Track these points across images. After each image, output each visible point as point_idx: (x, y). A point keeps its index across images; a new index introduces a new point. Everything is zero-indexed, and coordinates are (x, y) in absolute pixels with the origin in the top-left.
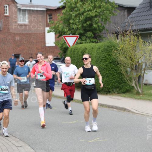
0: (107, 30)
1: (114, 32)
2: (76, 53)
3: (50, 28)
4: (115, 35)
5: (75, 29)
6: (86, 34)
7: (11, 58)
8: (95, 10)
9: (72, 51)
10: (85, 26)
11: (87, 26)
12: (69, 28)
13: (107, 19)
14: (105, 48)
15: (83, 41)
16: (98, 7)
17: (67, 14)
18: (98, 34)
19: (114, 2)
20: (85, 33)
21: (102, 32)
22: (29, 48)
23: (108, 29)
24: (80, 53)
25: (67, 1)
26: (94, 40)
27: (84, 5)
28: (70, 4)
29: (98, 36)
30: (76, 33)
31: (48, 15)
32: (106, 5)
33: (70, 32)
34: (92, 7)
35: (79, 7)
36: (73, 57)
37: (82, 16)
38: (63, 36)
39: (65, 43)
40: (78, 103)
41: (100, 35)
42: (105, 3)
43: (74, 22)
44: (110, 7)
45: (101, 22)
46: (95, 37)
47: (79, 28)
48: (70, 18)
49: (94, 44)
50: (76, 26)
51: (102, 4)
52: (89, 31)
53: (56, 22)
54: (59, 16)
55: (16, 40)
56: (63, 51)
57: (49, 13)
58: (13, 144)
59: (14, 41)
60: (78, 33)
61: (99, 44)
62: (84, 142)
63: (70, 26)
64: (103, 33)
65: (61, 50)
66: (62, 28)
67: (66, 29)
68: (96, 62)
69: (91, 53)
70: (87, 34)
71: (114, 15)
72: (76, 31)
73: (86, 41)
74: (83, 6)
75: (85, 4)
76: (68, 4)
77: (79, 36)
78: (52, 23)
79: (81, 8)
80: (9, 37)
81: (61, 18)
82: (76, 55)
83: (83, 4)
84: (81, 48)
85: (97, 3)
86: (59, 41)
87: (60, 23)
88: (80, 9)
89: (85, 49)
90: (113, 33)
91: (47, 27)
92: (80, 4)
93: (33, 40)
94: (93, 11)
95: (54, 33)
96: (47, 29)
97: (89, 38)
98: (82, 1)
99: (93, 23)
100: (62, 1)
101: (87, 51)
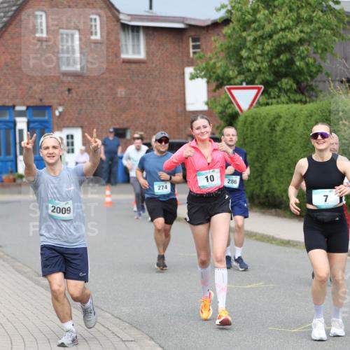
0: (328, 75)
1: (344, 79)
2: (256, 126)
3: (195, 70)
4: (347, 84)
5: (253, 72)
6: (279, 83)
7: (107, 138)
8: (298, 29)
9: (248, 122)
10: (275, 64)
11: (281, 65)
12: (238, 69)
13: (326, 47)
14: (324, 114)
15: (272, 98)
17: (234, 36)
18: (307, 83)
19: (343, 9)
20: (277, 81)
21: (316, 79)
22: (148, 114)
23: (329, 72)
24: (265, 126)
25: (233, 7)
26: (298, 97)
27: (274, 15)
28: (240, 13)
29: (308, 88)
30: (257, 82)
31: (190, 40)
32: (325, 17)
33: (242, 77)
34: (292, 20)
35: (263, 21)
36: (249, 135)
37: (270, 41)
38: (226, 87)
39: (231, 102)
40: (263, 241)
41: (312, 85)
42: (322, 11)
43: (251, 55)
44: (334, 21)
45: (313, 55)
46: (300, 90)
47: (262, 69)
48: (242, 46)
49: (298, 106)
50: (255, 64)
51: (314, 14)
52: (286, 75)
53: (209, 55)
54: (215, 41)
55: (119, 95)
56: (227, 121)
57: (192, 33)
58: (116, 335)
59: (114, 98)
60: (261, 80)
61: (310, 107)
62: (277, 332)
63: (242, 65)
64: (319, 82)
65: (222, 118)
66: (223, 69)
67: (233, 71)
68: (302, 147)
69: (292, 127)
70: (281, 83)
71: (343, 38)
72: (257, 75)
73: (279, 100)
74: (272, 19)
75: (276, 13)
76: (237, 13)
77: (263, 87)
78: (200, 58)
79: (266, 23)
80: (103, 90)
81: (221, 45)
82: (257, 132)
83: (272, 13)
84: (268, 114)
85: (304, 10)
86: (218, 99)
87: (218, 57)
88: (264, 25)
89: (277, 118)
90: (342, 82)
91: (189, 66)
92: (264, 14)
93: (157, 96)
94: (294, 30)
95: (205, 80)
96: (189, 71)
97: (286, 92)
98: (268, 6)
99: (295, 56)
100: (223, 6)
101: (282, 122)
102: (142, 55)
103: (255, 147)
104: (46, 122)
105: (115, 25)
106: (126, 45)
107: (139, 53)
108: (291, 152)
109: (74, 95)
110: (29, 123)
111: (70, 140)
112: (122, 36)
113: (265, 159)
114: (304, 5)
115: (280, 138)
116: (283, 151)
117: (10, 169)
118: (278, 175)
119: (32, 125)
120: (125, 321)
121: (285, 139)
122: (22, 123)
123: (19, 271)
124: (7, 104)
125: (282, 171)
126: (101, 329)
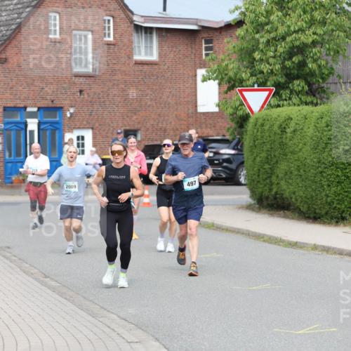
0: (339, 76)
2: (266, 128)
3: (207, 71)
5: (266, 74)
8: (311, 31)
9: (259, 124)
10: (288, 66)
11: (294, 67)
12: (251, 71)
13: (339, 49)
15: (283, 100)
16: (319, 23)
17: (247, 38)
18: (319, 85)
20: (289, 84)
21: (327, 81)
22: (159, 115)
23: (340, 74)
24: (276, 128)
25: (247, 9)
26: (309, 99)
27: (288, 17)
28: (254, 15)
29: (320, 89)
30: (269, 84)
31: (203, 42)
32: (338, 19)
33: (254, 79)
34: (306, 22)
35: (276, 23)
36: (259, 137)
37: (283, 44)
38: (237, 89)
39: (242, 104)
40: (271, 243)
41: (323, 87)
42: (336, 13)
43: (264, 58)
45: (325, 57)
46: (312, 92)
47: (274, 70)
48: (255, 48)
49: (310, 108)
50: (267, 65)
51: (328, 16)
52: (298, 77)
53: (222, 56)
54: (228, 43)
55: (130, 97)
56: (238, 122)
57: (205, 35)
58: (121, 336)
59: (125, 100)
60: (273, 82)
61: (320, 108)
62: (283, 334)
63: (254, 66)
64: (331, 83)
65: (232, 121)
66: (235, 70)
67: (246, 73)
69: (302, 129)
70: (293, 85)
72: (269, 77)
73: (290, 102)
74: (285, 21)
75: (289, 15)
76: (251, 15)
77: (274, 89)
79: (279, 25)
80: (115, 91)
81: (234, 47)
82: (267, 134)
83: (287, 14)
84: (279, 116)
85: (318, 12)
86: (229, 101)
87: (230, 59)
88: (278, 27)
89: (288, 119)
91: (201, 68)
92: (277, 16)
93: (168, 97)
94: (307, 32)
95: (217, 81)
96: (201, 72)
97: (298, 93)
98: (281, 8)
99: (308, 59)
100: (237, 9)
101: (292, 124)
102: (154, 57)
103: (265, 149)
104: (57, 123)
105: (128, 27)
106: (139, 47)
107: (152, 54)
108: (301, 153)
109: (86, 96)
110: (39, 124)
111: (81, 142)
112: (135, 37)
113: (275, 160)
114: (317, 7)
115: (290, 140)
116: (293, 153)
118: (287, 177)
120: (131, 323)
121: (295, 141)
122: (33, 125)
123: (26, 272)
124: (18, 105)
125: (291, 173)
126: (107, 330)
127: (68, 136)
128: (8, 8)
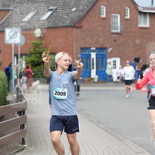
55: (137, 43)
58: (133, 150)
59: (135, 44)
80: (130, 41)
102: (148, 25)
104: (104, 55)
105: (136, 12)
106: (141, 21)
107: (146, 24)
109: (117, 43)
110: (97, 55)
111: (115, 63)
112: (139, 17)
117: (88, 75)
119: (98, 56)
120: (137, 144)
122: (93, 55)
123: (90, 121)
124: (87, 47)
126: (126, 147)
127: (109, 60)
128: (83, 4)
